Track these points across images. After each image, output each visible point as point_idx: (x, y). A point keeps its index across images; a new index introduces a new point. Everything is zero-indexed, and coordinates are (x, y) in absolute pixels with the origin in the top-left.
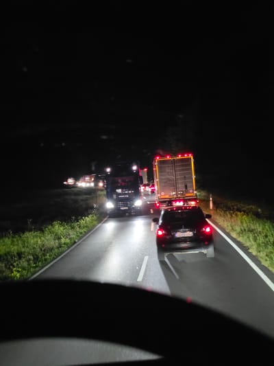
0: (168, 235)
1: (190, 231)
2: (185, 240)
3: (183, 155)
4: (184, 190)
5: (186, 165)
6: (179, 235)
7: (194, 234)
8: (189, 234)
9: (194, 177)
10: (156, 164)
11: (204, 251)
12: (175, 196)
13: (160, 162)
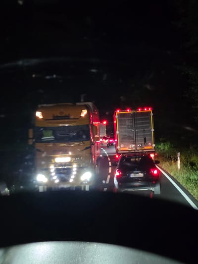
0: (124, 176)
1: (141, 173)
2: (137, 179)
3: (143, 109)
4: (143, 142)
5: (146, 119)
6: (132, 175)
7: (144, 175)
8: (141, 175)
9: (153, 130)
10: (117, 117)
11: (152, 189)
12: (134, 149)
13: (120, 115)
